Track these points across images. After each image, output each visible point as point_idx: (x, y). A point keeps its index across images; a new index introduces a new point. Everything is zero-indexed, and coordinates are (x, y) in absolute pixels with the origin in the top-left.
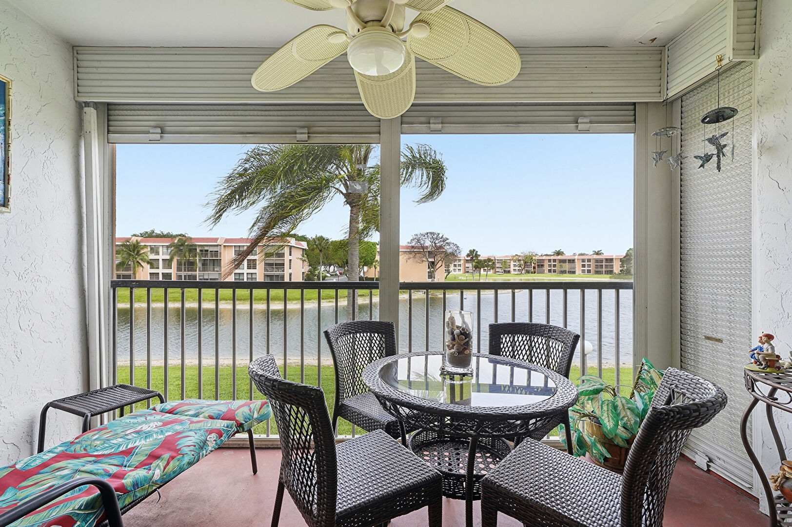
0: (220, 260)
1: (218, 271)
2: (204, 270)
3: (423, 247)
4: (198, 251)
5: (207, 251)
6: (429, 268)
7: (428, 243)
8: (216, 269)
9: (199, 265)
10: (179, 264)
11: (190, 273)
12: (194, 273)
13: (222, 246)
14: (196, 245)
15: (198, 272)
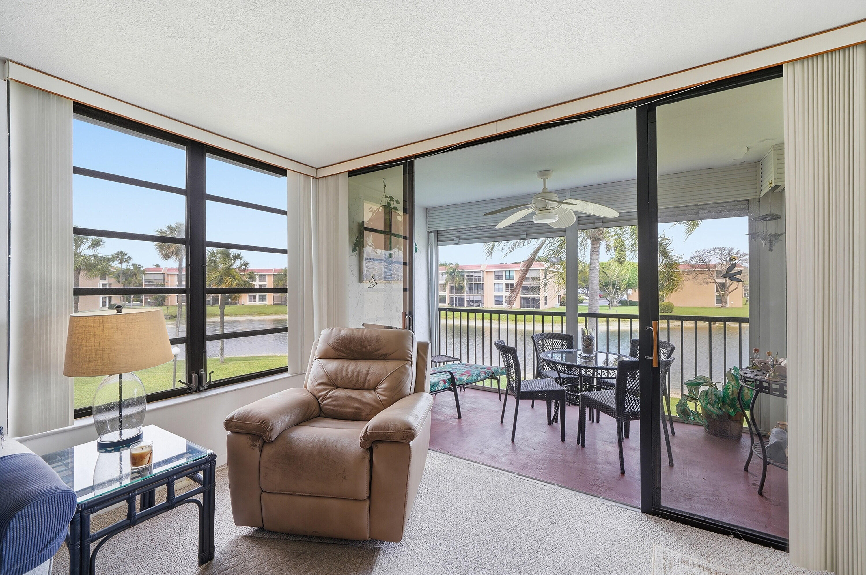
0: (483, 284)
1: (481, 294)
2: (470, 293)
3: (708, 267)
4: (465, 276)
5: (472, 276)
6: (717, 291)
7: (715, 260)
8: (479, 292)
9: (466, 288)
10: (452, 287)
11: (459, 296)
12: (462, 296)
13: (485, 272)
14: (464, 272)
15: (465, 294)
